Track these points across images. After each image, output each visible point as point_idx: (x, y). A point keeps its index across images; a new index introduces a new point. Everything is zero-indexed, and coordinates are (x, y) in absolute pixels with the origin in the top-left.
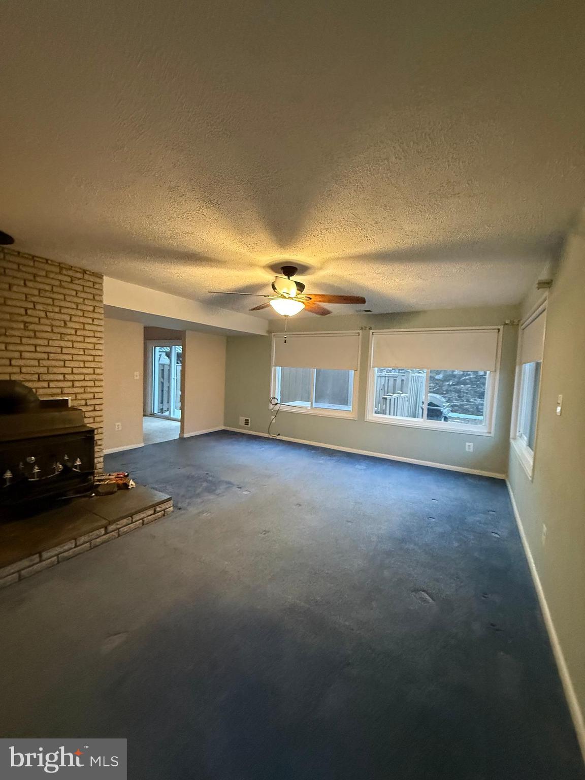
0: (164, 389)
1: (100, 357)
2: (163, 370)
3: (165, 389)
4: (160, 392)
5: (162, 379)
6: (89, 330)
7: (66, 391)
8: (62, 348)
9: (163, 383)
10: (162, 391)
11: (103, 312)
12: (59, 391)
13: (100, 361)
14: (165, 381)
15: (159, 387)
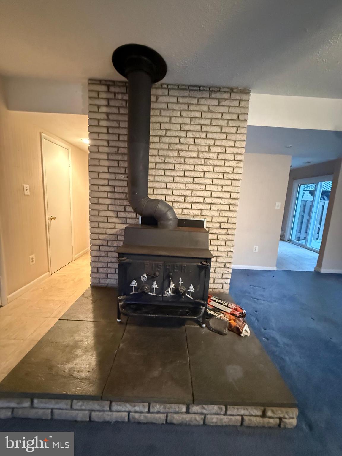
0: (303, 221)
1: (237, 181)
2: (305, 206)
3: (305, 221)
4: (300, 223)
5: (303, 213)
6: (230, 153)
7: (204, 213)
8: (204, 172)
9: (303, 216)
10: (302, 222)
11: (246, 132)
12: (199, 212)
13: (237, 185)
14: (305, 214)
15: (299, 219)
